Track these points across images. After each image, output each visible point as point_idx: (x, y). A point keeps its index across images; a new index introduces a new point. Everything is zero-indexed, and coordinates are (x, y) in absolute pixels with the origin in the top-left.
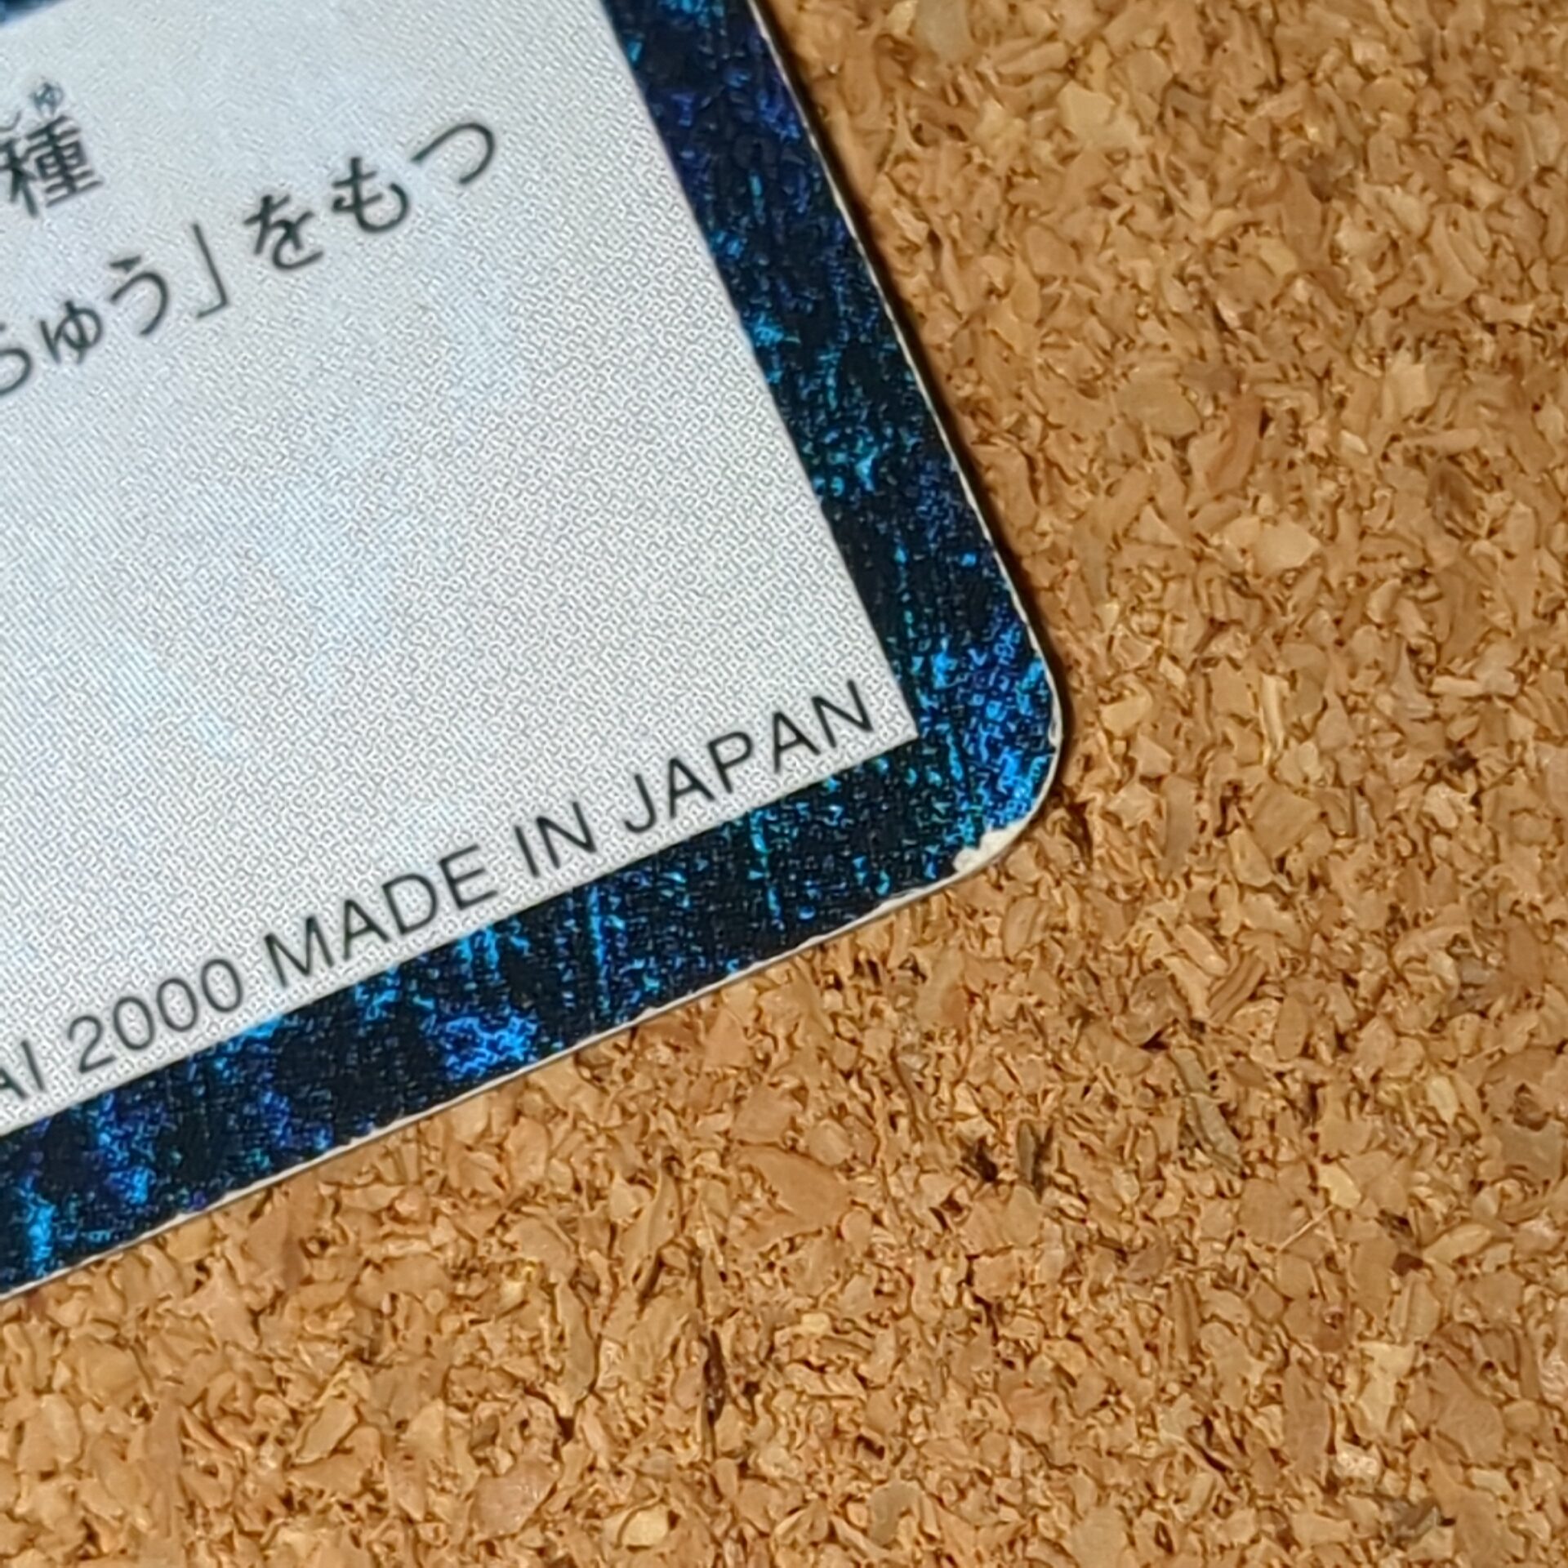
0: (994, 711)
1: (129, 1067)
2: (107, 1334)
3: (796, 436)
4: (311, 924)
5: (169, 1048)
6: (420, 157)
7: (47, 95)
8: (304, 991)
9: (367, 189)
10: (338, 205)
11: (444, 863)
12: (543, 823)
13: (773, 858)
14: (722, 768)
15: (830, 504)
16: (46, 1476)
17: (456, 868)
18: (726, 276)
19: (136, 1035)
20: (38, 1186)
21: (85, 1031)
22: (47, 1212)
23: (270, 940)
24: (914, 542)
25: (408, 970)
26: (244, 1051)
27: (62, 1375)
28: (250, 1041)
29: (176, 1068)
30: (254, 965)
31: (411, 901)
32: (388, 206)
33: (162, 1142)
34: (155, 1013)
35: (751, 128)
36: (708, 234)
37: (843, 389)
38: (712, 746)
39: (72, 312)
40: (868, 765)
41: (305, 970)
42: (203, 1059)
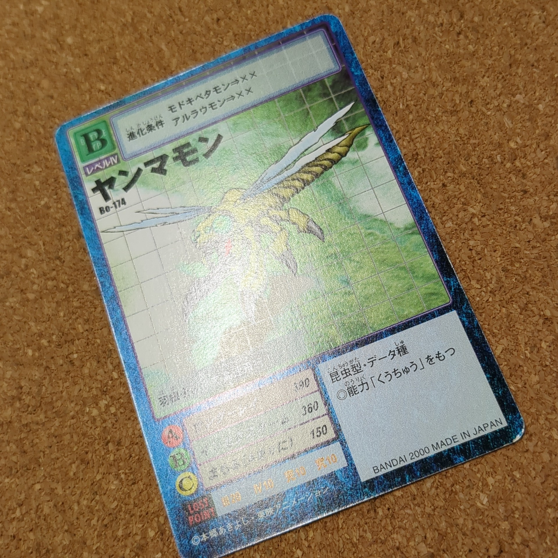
0: (517, 423)
1: (416, 459)
3: (492, 388)
4: (437, 444)
5: (421, 457)
6: (446, 352)
7: (402, 342)
8: (436, 452)
9: (440, 355)
10: (436, 357)
11: (452, 437)
12: (464, 433)
13: (492, 439)
14: (485, 428)
15: (496, 397)
17: (454, 438)
18: (483, 368)
19: (417, 455)
20: (406, 473)
21: (411, 455)
22: (408, 476)
23: (432, 445)
24: (507, 402)
25: (449, 450)
26: (430, 458)
28: (430, 457)
29: (422, 460)
30: (431, 448)
31: (449, 441)
32: (443, 358)
33: (421, 468)
34: (419, 453)
35: (485, 351)
36: (481, 363)
37: (497, 383)
38: (483, 425)
39: (406, 368)
40: (502, 428)
41: (437, 449)
42: (425, 459)
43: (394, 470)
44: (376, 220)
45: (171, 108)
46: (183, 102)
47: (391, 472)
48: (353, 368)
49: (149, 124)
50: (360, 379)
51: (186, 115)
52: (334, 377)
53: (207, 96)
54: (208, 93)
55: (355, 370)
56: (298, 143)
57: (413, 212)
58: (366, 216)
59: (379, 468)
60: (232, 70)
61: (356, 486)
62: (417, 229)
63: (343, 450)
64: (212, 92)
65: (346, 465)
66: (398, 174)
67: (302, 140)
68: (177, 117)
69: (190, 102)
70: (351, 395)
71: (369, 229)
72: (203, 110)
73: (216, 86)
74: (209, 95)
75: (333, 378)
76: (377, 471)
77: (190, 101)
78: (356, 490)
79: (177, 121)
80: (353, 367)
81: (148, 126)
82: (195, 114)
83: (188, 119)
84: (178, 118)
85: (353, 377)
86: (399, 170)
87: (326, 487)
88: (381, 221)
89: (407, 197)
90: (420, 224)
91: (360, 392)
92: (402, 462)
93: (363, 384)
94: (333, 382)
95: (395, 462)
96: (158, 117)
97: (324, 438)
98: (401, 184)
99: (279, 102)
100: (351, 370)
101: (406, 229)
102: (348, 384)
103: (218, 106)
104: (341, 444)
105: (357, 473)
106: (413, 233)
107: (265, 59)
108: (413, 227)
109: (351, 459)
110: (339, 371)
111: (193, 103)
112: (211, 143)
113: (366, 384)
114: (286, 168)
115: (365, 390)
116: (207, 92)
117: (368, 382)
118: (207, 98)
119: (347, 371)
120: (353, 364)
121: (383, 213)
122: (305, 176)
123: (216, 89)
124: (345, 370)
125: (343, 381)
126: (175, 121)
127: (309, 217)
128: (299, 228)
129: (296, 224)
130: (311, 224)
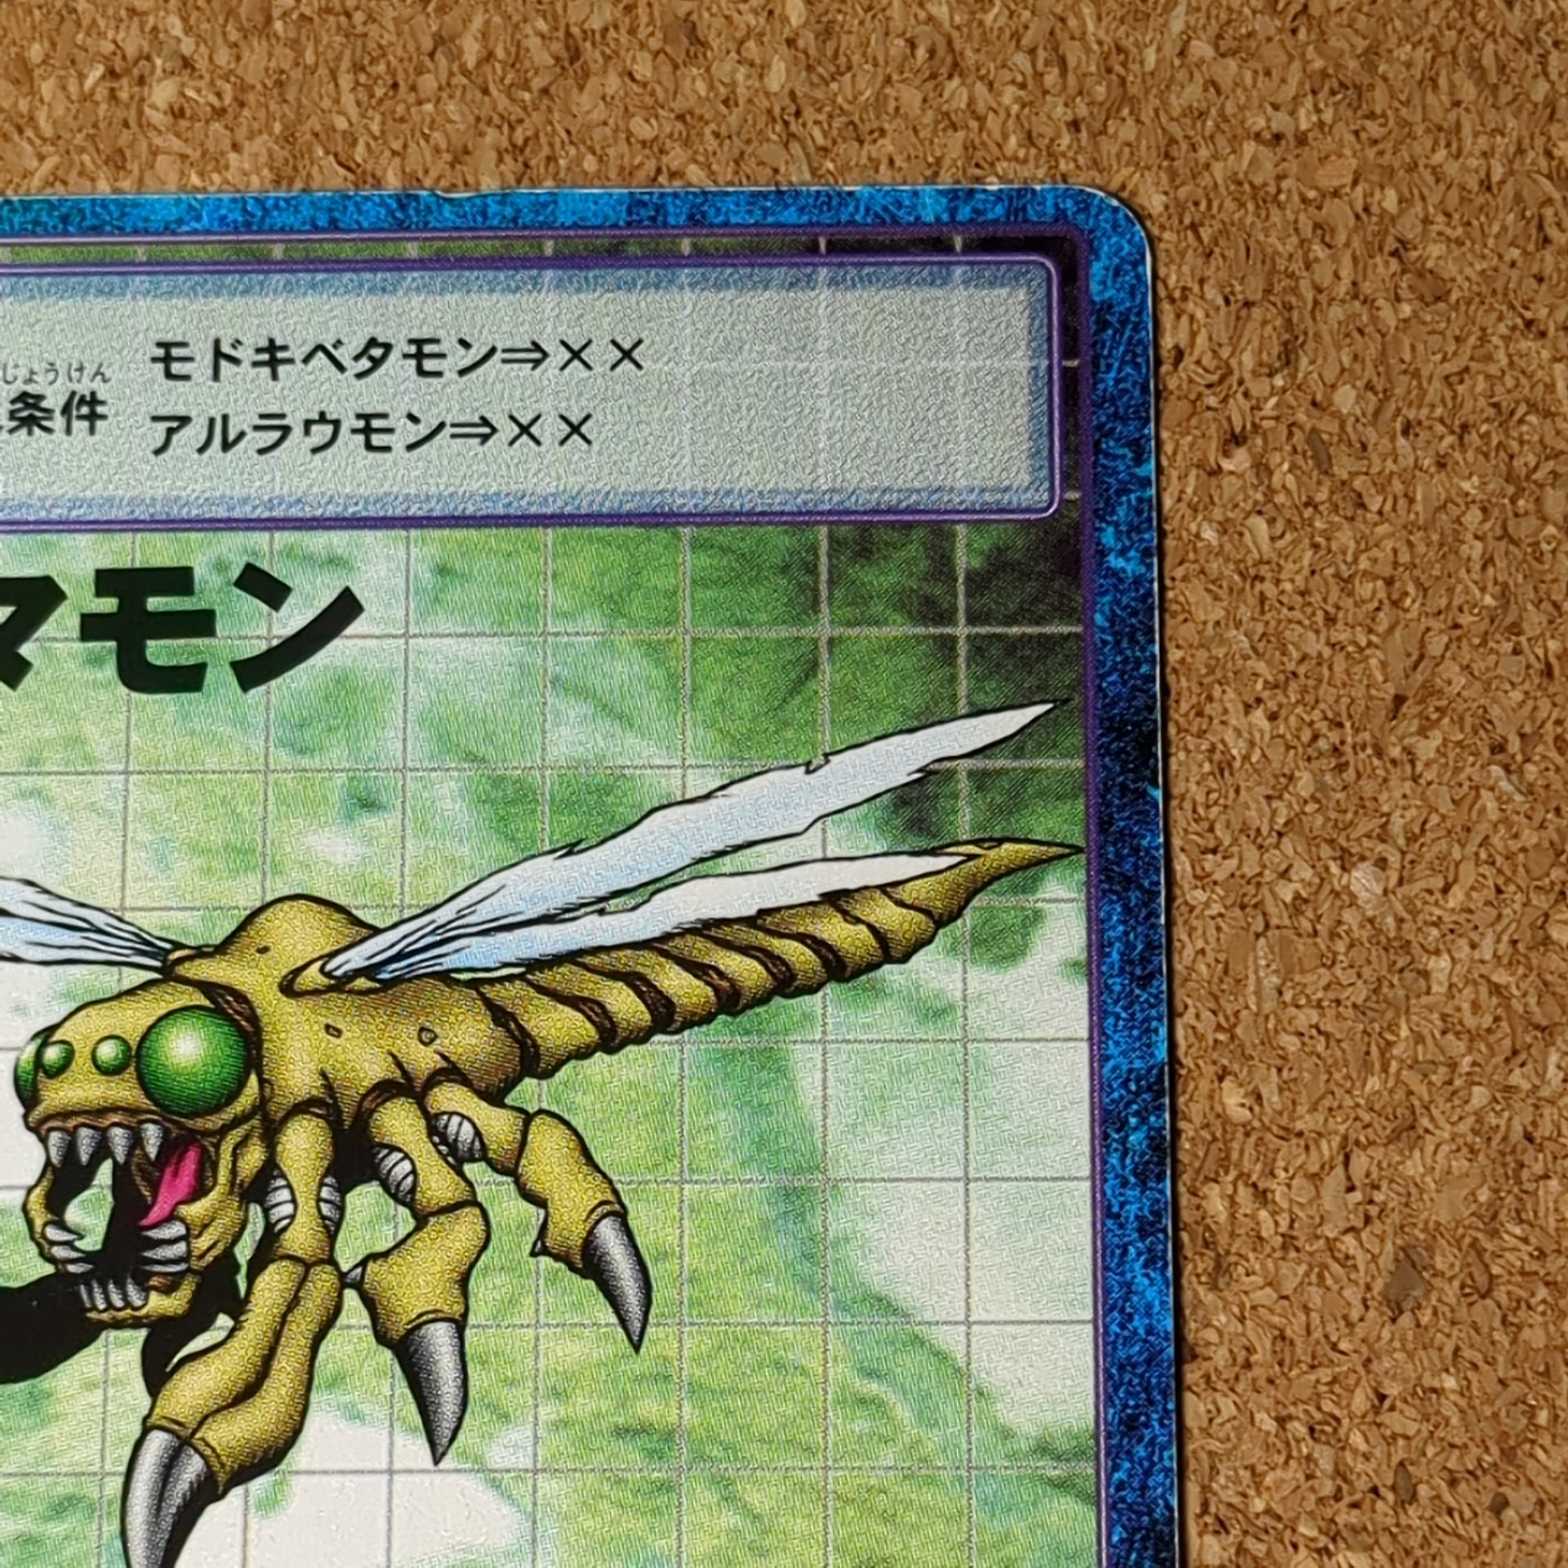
44: (918, 1341)
45: (168, 355)
46: (236, 344)
49: (31, 389)
51: (225, 418)
53: (365, 364)
54: (375, 352)
56: (708, 796)
57: (1109, 1376)
58: (884, 1305)
60: (535, 283)
62: (1091, 1471)
64: (394, 355)
66: (1114, 1160)
67: (733, 789)
68: (181, 411)
69: (273, 363)
71: (871, 1374)
72: (322, 432)
73: (426, 333)
74: (377, 363)
77: (272, 356)
79: (170, 432)
81: (23, 397)
82: (277, 435)
83: (226, 446)
84: (184, 420)
86: (1124, 1141)
88: (941, 1356)
89: (1107, 1292)
90: (1115, 1454)
96: (90, 370)
98: (1108, 1213)
99: (696, 546)
101: (1043, 1449)
103: (397, 441)
106: (1061, 1485)
107: (711, 298)
108: (1079, 1454)
111: (282, 370)
112: (293, 618)
114: (600, 905)
116: (373, 342)
118: (360, 376)
121: (969, 1324)
122: (677, 983)
123: (420, 351)
126: (162, 427)
127: (615, 1192)
128: (544, 1228)
129: (539, 1202)
130: (608, 1233)
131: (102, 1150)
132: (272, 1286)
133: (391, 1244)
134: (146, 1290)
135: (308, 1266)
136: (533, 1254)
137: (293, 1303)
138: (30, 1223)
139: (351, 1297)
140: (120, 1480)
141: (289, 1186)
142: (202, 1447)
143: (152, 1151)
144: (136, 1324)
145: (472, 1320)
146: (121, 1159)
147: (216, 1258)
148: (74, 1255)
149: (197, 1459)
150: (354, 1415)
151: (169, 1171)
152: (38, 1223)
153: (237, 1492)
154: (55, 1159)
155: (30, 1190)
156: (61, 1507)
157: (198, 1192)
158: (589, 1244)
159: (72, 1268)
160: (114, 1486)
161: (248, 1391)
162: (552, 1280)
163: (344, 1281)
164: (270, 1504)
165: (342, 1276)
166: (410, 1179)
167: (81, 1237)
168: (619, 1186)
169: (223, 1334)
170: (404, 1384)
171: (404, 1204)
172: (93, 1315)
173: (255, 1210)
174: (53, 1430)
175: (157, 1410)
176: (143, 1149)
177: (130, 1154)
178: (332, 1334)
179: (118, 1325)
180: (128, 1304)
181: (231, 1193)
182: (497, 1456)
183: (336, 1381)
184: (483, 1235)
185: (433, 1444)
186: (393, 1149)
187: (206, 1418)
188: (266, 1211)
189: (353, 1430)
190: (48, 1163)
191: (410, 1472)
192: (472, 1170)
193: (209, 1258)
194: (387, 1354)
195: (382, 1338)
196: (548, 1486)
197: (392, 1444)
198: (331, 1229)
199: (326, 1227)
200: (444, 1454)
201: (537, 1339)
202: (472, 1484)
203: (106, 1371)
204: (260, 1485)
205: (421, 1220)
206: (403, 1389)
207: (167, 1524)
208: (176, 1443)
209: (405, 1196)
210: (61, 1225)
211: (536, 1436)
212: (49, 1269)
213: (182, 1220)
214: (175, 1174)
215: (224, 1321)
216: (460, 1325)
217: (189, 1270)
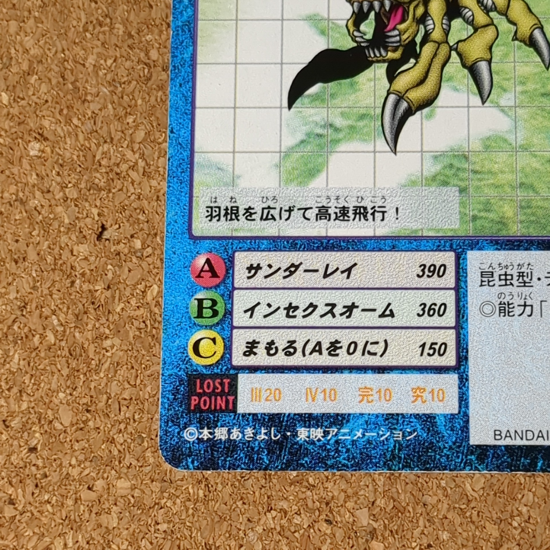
2: (543, 486)
16: (525, 505)
20: (542, 456)
22: (541, 462)
27: (534, 489)
43: (524, 446)
47: (519, 446)
48: (519, 276)
50: (524, 297)
52: (486, 279)
55: (521, 280)
59: (503, 435)
61: (459, 447)
63: (460, 388)
65: (456, 411)
70: (502, 314)
75: (484, 279)
76: (498, 437)
78: (458, 452)
80: (521, 275)
85: (515, 290)
87: (414, 431)
91: (516, 316)
92: (540, 439)
93: (525, 306)
94: (481, 285)
95: (530, 435)
97: (436, 361)
100: (515, 278)
102: (503, 296)
104: (459, 378)
105: (468, 429)
109: (467, 407)
110: (497, 272)
113: (530, 308)
115: (525, 315)
117: (534, 307)
119: (509, 277)
120: (522, 270)
124: (506, 275)
125: (497, 290)
127: (539, 21)
128: (516, 32)
129: (515, 24)
130: (537, 34)
131: (371, 8)
132: (428, 50)
133: (466, 37)
134: (387, 51)
135: (439, 44)
136: (513, 40)
137: (435, 55)
138: (349, 31)
139: (454, 54)
140: (381, 109)
141: (432, 19)
142: (406, 99)
143: (387, 8)
144: (384, 61)
145: (493, 60)
146: (377, 11)
147: (409, 42)
148: (363, 40)
149: (405, 102)
150: (456, 90)
151: (393, 15)
152: (351, 31)
153: (418, 114)
154: (356, 10)
155: (348, 20)
156: (362, 117)
157: (403, 20)
158: (531, 37)
159: (362, 44)
160: (379, 111)
161: (422, 82)
162: (519, 48)
163: (451, 48)
164: (430, 116)
165: (451, 47)
166: (472, 17)
167: (365, 35)
168: (541, 20)
169: (412, 65)
170: (472, 80)
171: (470, 25)
172: (370, 59)
173: (422, 27)
174: (358, 94)
175: (392, 89)
176: (384, 8)
177: (380, 9)
178: (448, 65)
179: (378, 62)
180: (381, 55)
181: (413, 21)
182: (503, 102)
183: (450, 79)
184: (496, 35)
185: (482, 98)
186: (466, 8)
187: (407, 90)
188: (425, 27)
189: (455, 94)
190: (354, 12)
191: (475, 107)
192: (492, 14)
193: (407, 42)
194: (466, 71)
195: (464, 65)
196: (520, 111)
197: (468, 98)
198: (447, 33)
199: (445, 32)
200: (485, 102)
201: (515, 67)
202: (495, 111)
203: (375, 76)
204: (426, 111)
205: (476, 30)
206: (471, 82)
207: (396, 123)
208: (398, 98)
209: (471, 22)
210: (359, 31)
211: (515, 96)
212: (355, 45)
213: (398, 30)
214: (395, 16)
215: (412, 61)
216: (490, 62)
217: (401, 45)
